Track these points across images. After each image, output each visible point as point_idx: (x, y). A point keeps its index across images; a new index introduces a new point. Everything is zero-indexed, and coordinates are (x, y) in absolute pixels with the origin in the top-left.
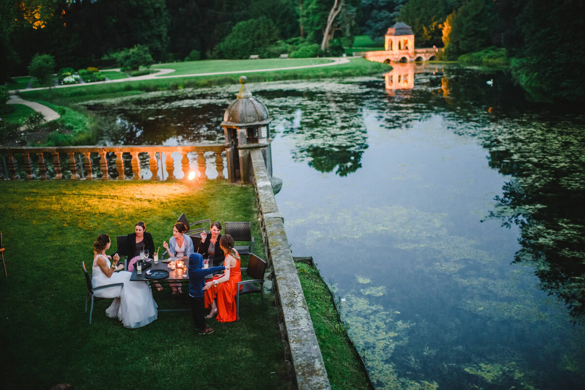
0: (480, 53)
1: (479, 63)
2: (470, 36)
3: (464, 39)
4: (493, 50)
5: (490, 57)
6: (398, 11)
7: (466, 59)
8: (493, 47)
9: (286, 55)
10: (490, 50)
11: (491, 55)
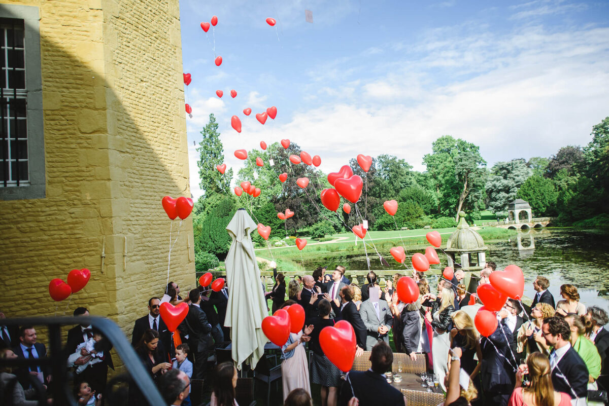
0: (593, 219)
1: (594, 227)
2: (581, 206)
3: (575, 209)
4: (604, 216)
5: (602, 222)
6: (514, 192)
7: (580, 224)
8: (604, 214)
9: (429, 227)
10: (602, 216)
11: (603, 220)
